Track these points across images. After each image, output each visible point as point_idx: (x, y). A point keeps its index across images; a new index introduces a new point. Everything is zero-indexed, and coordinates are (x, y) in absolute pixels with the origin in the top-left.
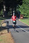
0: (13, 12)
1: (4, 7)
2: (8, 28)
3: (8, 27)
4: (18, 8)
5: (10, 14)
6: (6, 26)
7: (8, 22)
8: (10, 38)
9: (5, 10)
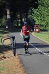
0: (23, 19)
1: (8, 12)
2: (14, 49)
3: (15, 47)
4: (31, 14)
5: (18, 23)
6: (11, 44)
7: (14, 38)
8: (17, 66)
9: (8, 17)
